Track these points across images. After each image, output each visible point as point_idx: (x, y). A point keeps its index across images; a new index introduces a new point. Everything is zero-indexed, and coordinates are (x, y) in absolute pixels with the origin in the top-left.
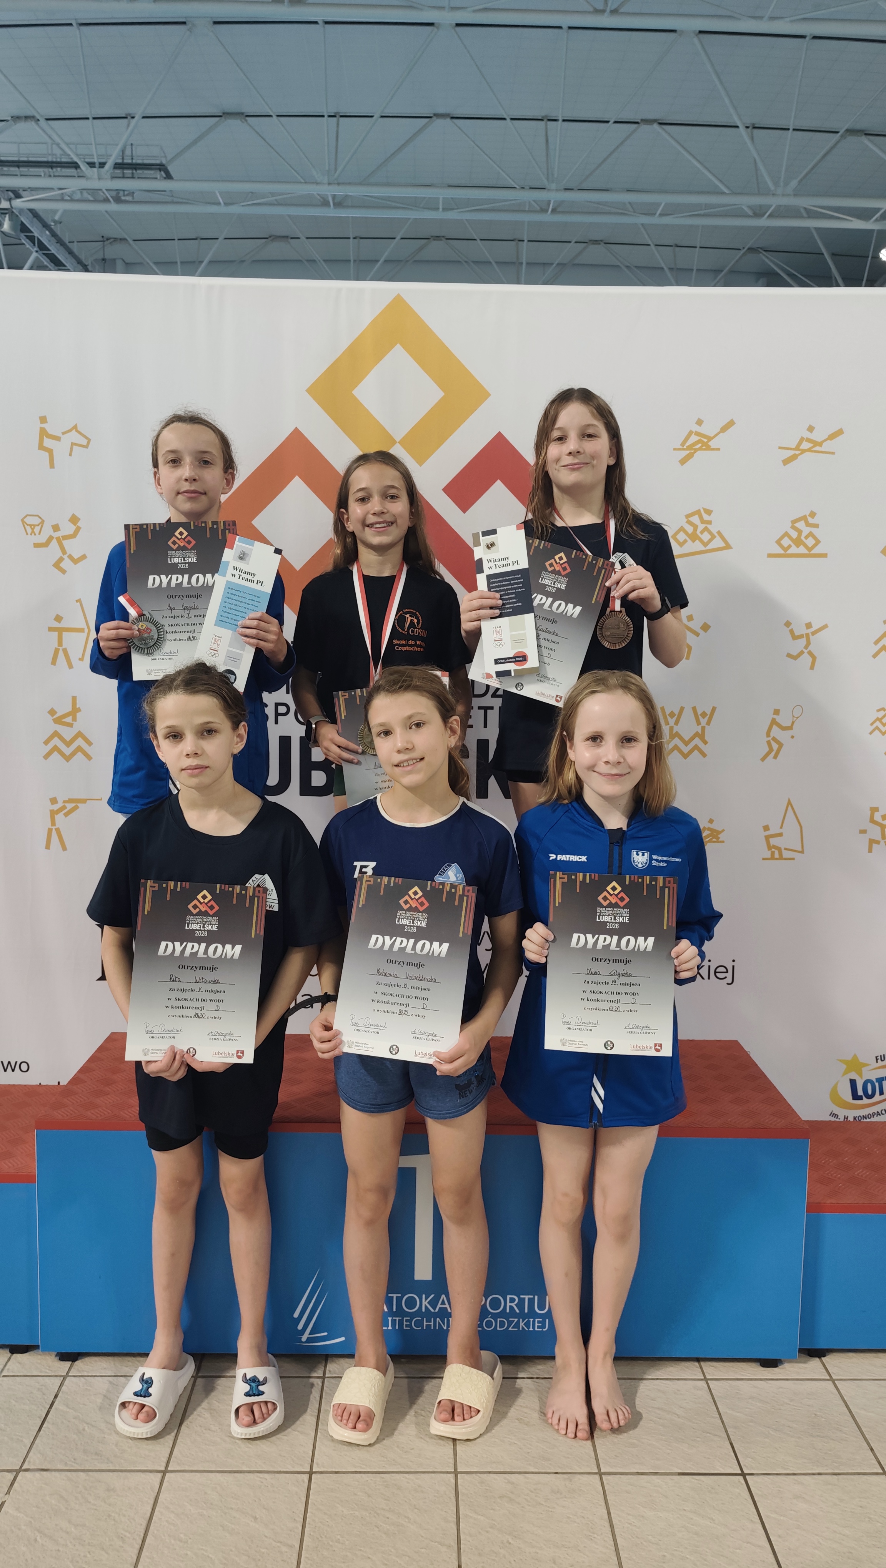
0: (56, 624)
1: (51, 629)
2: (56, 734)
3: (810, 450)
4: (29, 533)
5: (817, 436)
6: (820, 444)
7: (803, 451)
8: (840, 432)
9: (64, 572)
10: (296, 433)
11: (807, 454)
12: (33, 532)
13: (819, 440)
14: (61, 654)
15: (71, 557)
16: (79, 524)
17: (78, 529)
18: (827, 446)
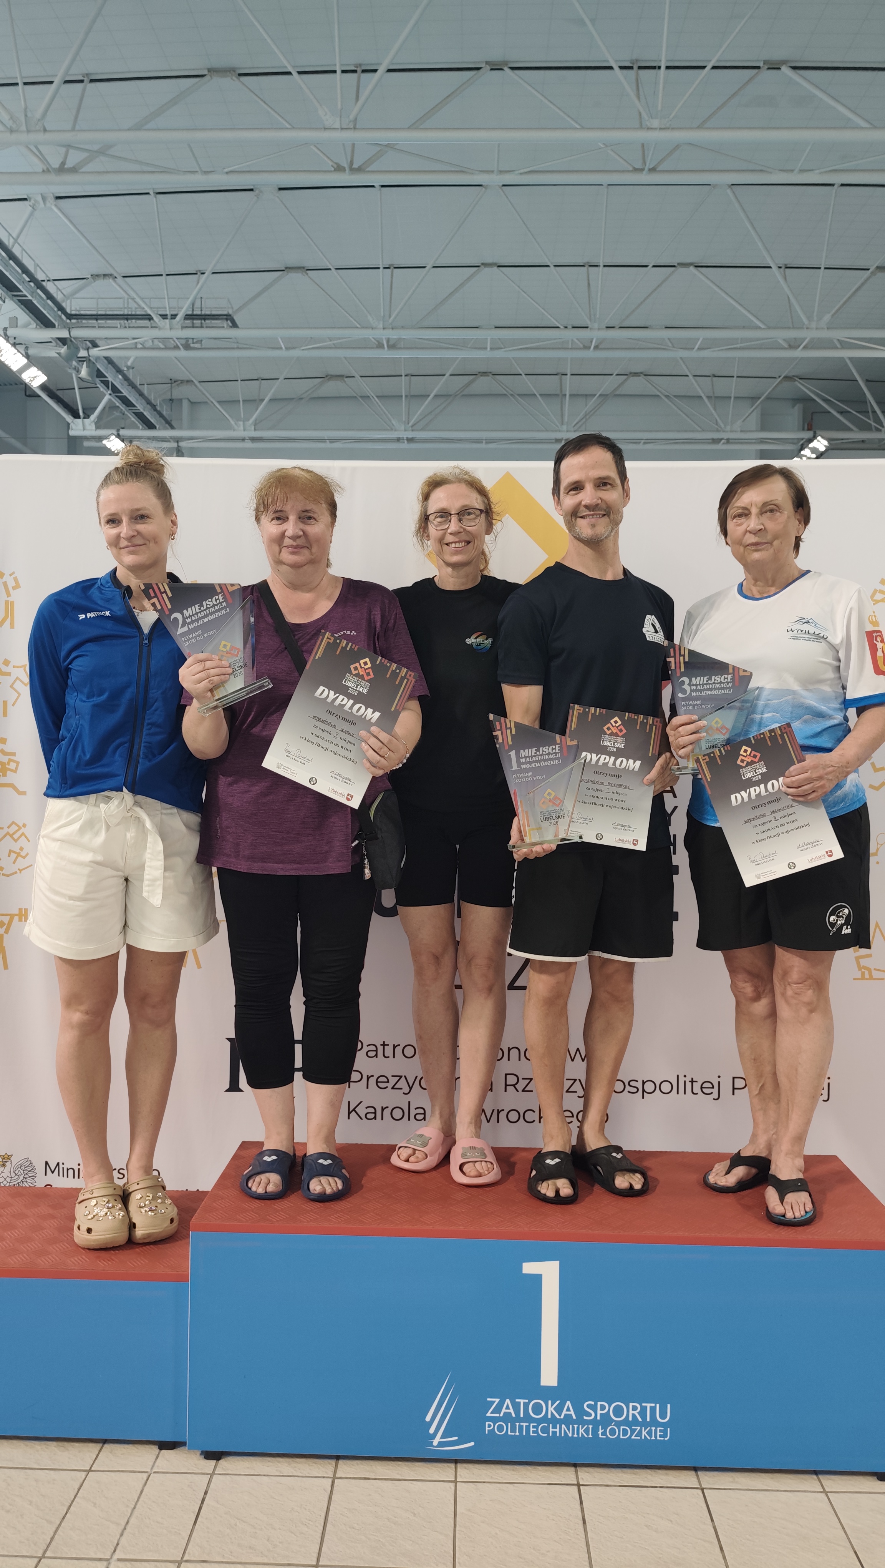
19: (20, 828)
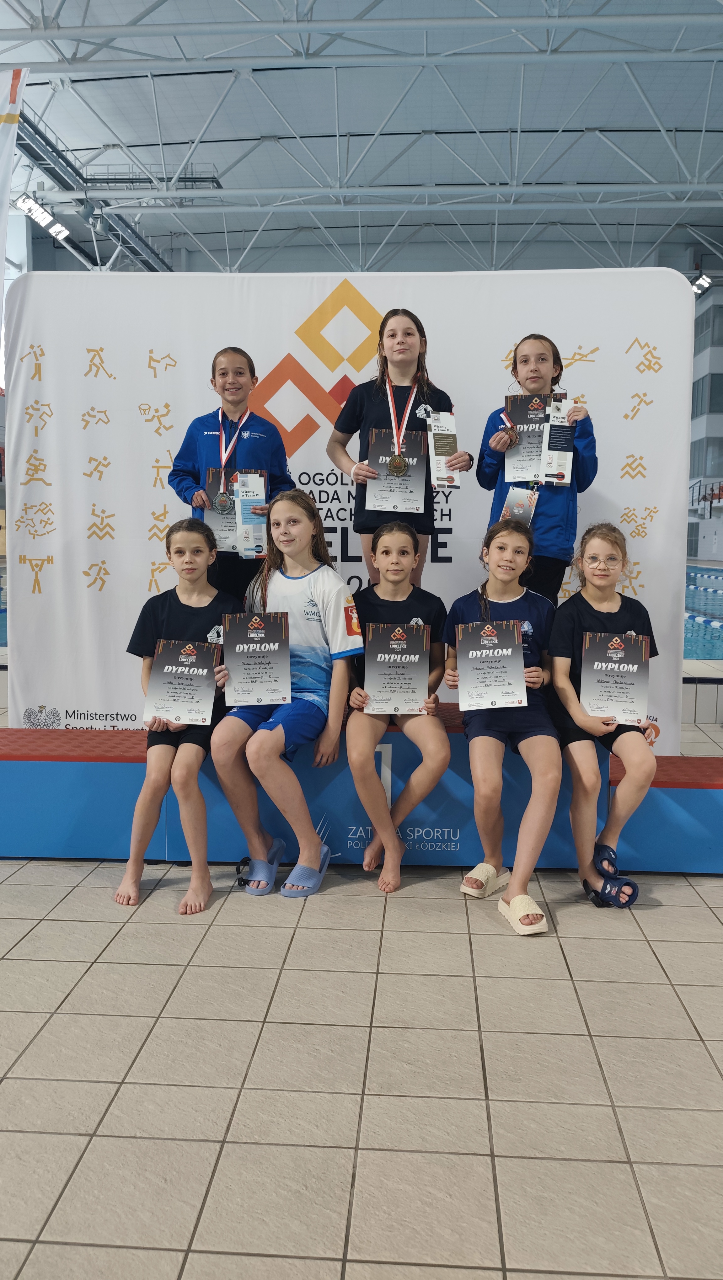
0: (156, 464)
1: (153, 467)
2: (155, 526)
3: (580, 359)
4: (143, 413)
5: (584, 351)
6: (586, 356)
7: (576, 360)
8: (597, 349)
9: (160, 435)
10: (289, 356)
11: (578, 361)
12: (145, 413)
13: (585, 354)
14: (158, 480)
15: (164, 427)
16: (170, 408)
17: (169, 411)
18: (589, 358)
19: (47, 506)
